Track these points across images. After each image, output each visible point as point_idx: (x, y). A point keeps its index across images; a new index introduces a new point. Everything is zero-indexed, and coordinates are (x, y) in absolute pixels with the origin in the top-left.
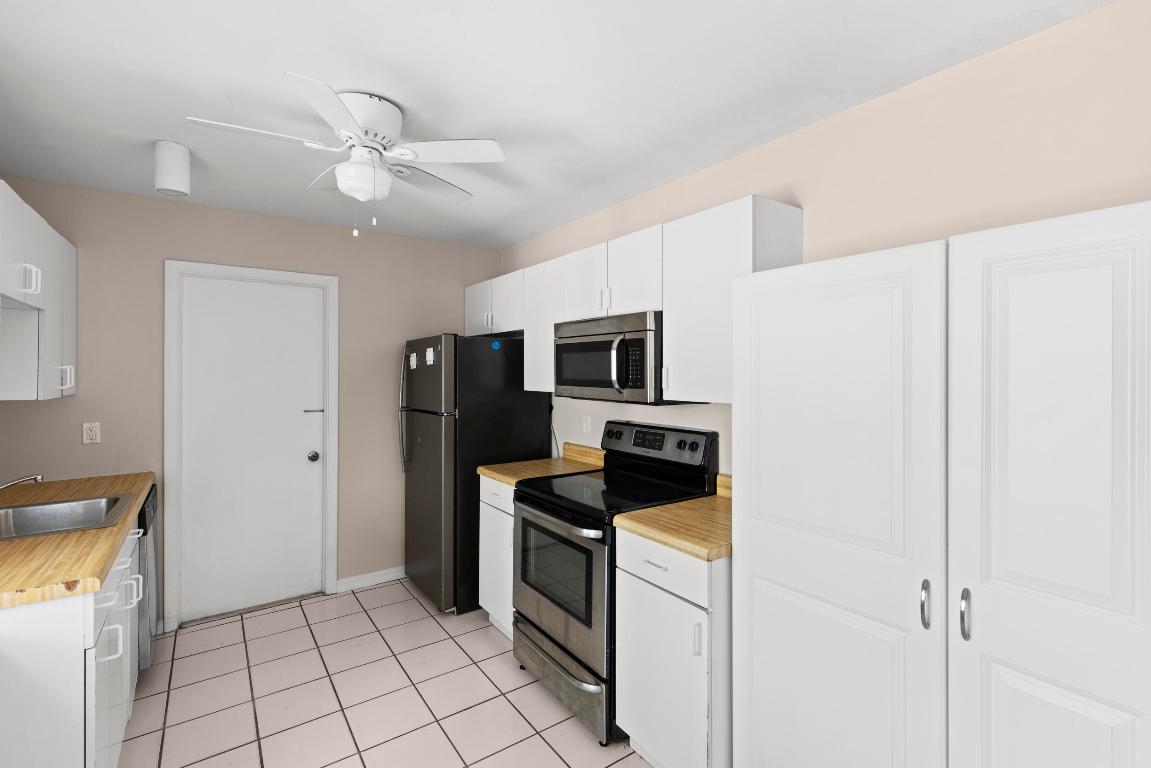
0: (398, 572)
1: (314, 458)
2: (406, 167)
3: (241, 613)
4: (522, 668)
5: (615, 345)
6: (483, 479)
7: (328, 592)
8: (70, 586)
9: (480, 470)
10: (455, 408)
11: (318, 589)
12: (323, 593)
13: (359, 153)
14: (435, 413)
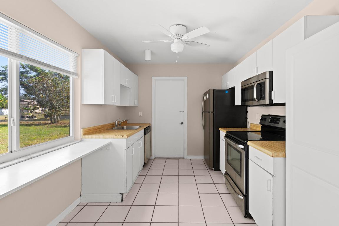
0: (202, 157)
1: (182, 123)
2: (188, 41)
3: (166, 158)
4: (227, 189)
5: (255, 86)
6: (221, 131)
7: (185, 158)
8: (123, 136)
9: (220, 129)
10: (214, 110)
11: (183, 157)
12: (184, 158)
13: (176, 40)
14: (208, 112)
